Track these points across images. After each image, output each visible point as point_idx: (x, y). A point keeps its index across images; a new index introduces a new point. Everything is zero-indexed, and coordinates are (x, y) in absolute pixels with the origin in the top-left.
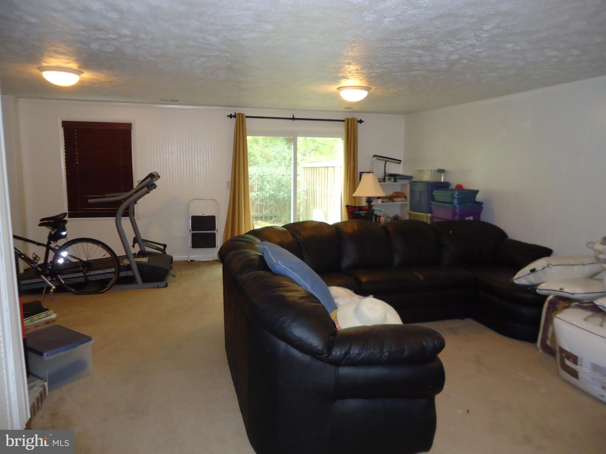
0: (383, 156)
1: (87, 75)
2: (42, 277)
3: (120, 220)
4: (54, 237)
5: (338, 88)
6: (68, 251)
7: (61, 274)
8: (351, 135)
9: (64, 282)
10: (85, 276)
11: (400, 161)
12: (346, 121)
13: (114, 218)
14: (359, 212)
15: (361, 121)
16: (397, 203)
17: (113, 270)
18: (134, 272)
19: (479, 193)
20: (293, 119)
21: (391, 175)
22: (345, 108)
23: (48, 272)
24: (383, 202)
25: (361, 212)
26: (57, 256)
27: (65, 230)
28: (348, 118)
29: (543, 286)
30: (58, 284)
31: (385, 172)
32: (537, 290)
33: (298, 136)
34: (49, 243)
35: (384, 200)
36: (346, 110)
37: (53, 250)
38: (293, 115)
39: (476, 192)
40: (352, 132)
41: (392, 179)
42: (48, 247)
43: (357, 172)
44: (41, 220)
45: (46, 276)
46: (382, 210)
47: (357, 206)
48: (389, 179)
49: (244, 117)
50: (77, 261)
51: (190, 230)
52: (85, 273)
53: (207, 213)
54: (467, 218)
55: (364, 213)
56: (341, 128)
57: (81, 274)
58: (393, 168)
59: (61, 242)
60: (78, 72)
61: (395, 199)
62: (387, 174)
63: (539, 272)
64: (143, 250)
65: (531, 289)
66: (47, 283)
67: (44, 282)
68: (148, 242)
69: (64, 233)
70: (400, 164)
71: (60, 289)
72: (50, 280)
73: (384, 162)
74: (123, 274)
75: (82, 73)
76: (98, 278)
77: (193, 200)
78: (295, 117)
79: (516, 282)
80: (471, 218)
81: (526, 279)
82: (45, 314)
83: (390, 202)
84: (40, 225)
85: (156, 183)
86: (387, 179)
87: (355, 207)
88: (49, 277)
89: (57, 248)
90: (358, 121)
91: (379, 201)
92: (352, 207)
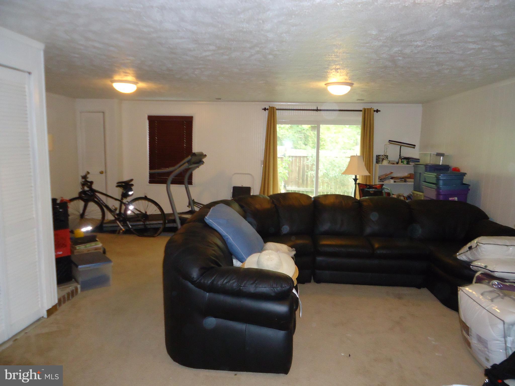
0: (398, 141)
1: (142, 85)
2: (117, 222)
3: (170, 186)
4: (125, 195)
5: (326, 84)
6: (133, 205)
7: (130, 222)
8: (367, 122)
9: (131, 227)
10: (145, 225)
11: (415, 145)
12: (363, 111)
13: (166, 185)
14: (368, 190)
15: (377, 111)
16: (409, 183)
17: (161, 222)
18: (177, 224)
19: (466, 175)
20: (317, 110)
21: (405, 158)
22: (357, 100)
23: (121, 219)
24: (395, 182)
25: (371, 190)
26: (126, 209)
27: (131, 190)
28: (365, 108)
29: (476, 263)
30: (127, 228)
31: (400, 155)
32: (471, 266)
33: (322, 124)
34: (122, 199)
35: (396, 180)
36: (359, 101)
37: (125, 204)
38: (317, 107)
39: (464, 174)
40: (369, 120)
41: (405, 162)
42: (122, 203)
43: (373, 155)
44: (118, 183)
45: (120, 222)
46: (389, 189)
47: (368, 184)
48: (402, 162)
49: (275, 110)
50: (139, 213)
51: (231, 197)
52: (144, 223)
53: (245, 185)
54: (450, 199)
55: (373, 191)
56: (359, 117)
57: (141, 223)
58: (407, 152)
59: (129, 199)
60: (135, 83)
61: (408, 180)
62: (402, 157)
63: (474, 249)
64: (193, 209)
65: (467, 265)
66: (120, 227)
67: (119, 226)
68: (199, 204)
69: (130, 193)
70: (414, 148)
71: (128, 232)
72: (122, 224)
73: (400, 146)
74: (168, 225)
75: (138, 83)
76: (152, 226)
77: (235, 174)
78: (319, 109)
79: (458, 257)
80: (456, 199)
81: (466, 256)
82: (94, 244)
83: (402, 182)
84: (117, 186)
85: (204, 160)
86: (400, 162)
87: (366, 185)
88: (122, 223)
89: (127, 203)
90: (375, 111)
91: (392, 181)
92: (365, 185)
